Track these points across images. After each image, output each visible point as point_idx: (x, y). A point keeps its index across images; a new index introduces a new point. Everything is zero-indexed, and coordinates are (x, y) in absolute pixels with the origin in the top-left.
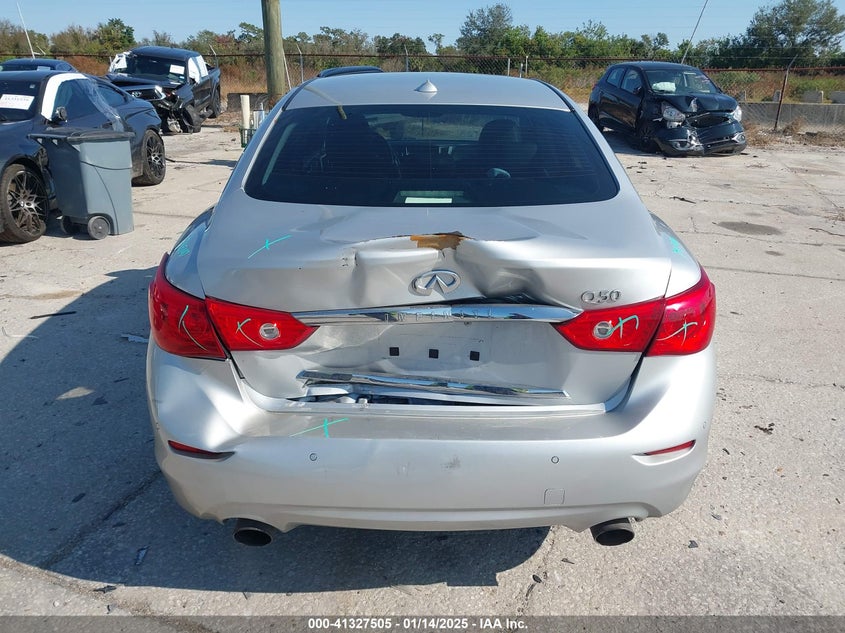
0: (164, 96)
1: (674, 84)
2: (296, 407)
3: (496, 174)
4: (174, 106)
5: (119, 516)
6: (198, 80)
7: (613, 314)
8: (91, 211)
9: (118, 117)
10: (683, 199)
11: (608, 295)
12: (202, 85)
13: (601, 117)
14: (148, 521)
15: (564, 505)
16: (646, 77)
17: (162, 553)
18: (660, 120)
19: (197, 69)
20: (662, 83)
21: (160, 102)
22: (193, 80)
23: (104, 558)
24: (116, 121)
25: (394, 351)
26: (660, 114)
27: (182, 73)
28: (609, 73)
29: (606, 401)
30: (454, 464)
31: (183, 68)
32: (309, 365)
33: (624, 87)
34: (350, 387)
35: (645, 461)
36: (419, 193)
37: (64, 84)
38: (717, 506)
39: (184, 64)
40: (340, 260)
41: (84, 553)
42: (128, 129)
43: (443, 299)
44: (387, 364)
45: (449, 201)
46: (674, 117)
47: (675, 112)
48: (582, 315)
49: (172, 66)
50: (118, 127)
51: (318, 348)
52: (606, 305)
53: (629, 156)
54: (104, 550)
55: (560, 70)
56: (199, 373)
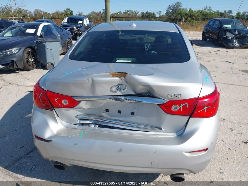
0: (76, 29)
1: (231, 25)
2: (74, 126)
3: (152, 53)
4: (79, 32)
5: (31, 154)
6: (86, 25)
7: (179, 102)
8: (48, 62)
9: (59, 35)
10: (230, 62)
11: (177, 96)
12: (87, 26)
13: (206, 36)
14: (39, 157)
15: (158, 167)
16: (221, 23)
17: (40, 167)
18: (225, 37)
19: (86, 22)
20: (227, 25)
21: (75, 31)
22: (85, 25)
23: (23, 167)
24: (58, 36)
25: (107, 110)
26: (225, 35)
27: (82, 23)
28: (210, 22)
29: (177, 132)
30: (121, 150)
31: (82, 22)
32: (79, 113)
33: (214, 26)
34: (93, 121)
35: (188, 155)
36: (122, 59)
37: (44, 26)
38: (223, 169)
39: (82, 20)
40: (87, 80)
41: (18, 165)
42: (62, 38)
43: (121, 94)
44: (105, 114)
45: (130, 61)
46: (230, 36)
47: (230, 34)
48: (168, 102)
49: (79, 21)
50: (59, 38)
51: (82, 108)
52: (176, 99)
53: (214, 48)
54: (23, 165)
55: (196, 21)
56: (45, 114)
